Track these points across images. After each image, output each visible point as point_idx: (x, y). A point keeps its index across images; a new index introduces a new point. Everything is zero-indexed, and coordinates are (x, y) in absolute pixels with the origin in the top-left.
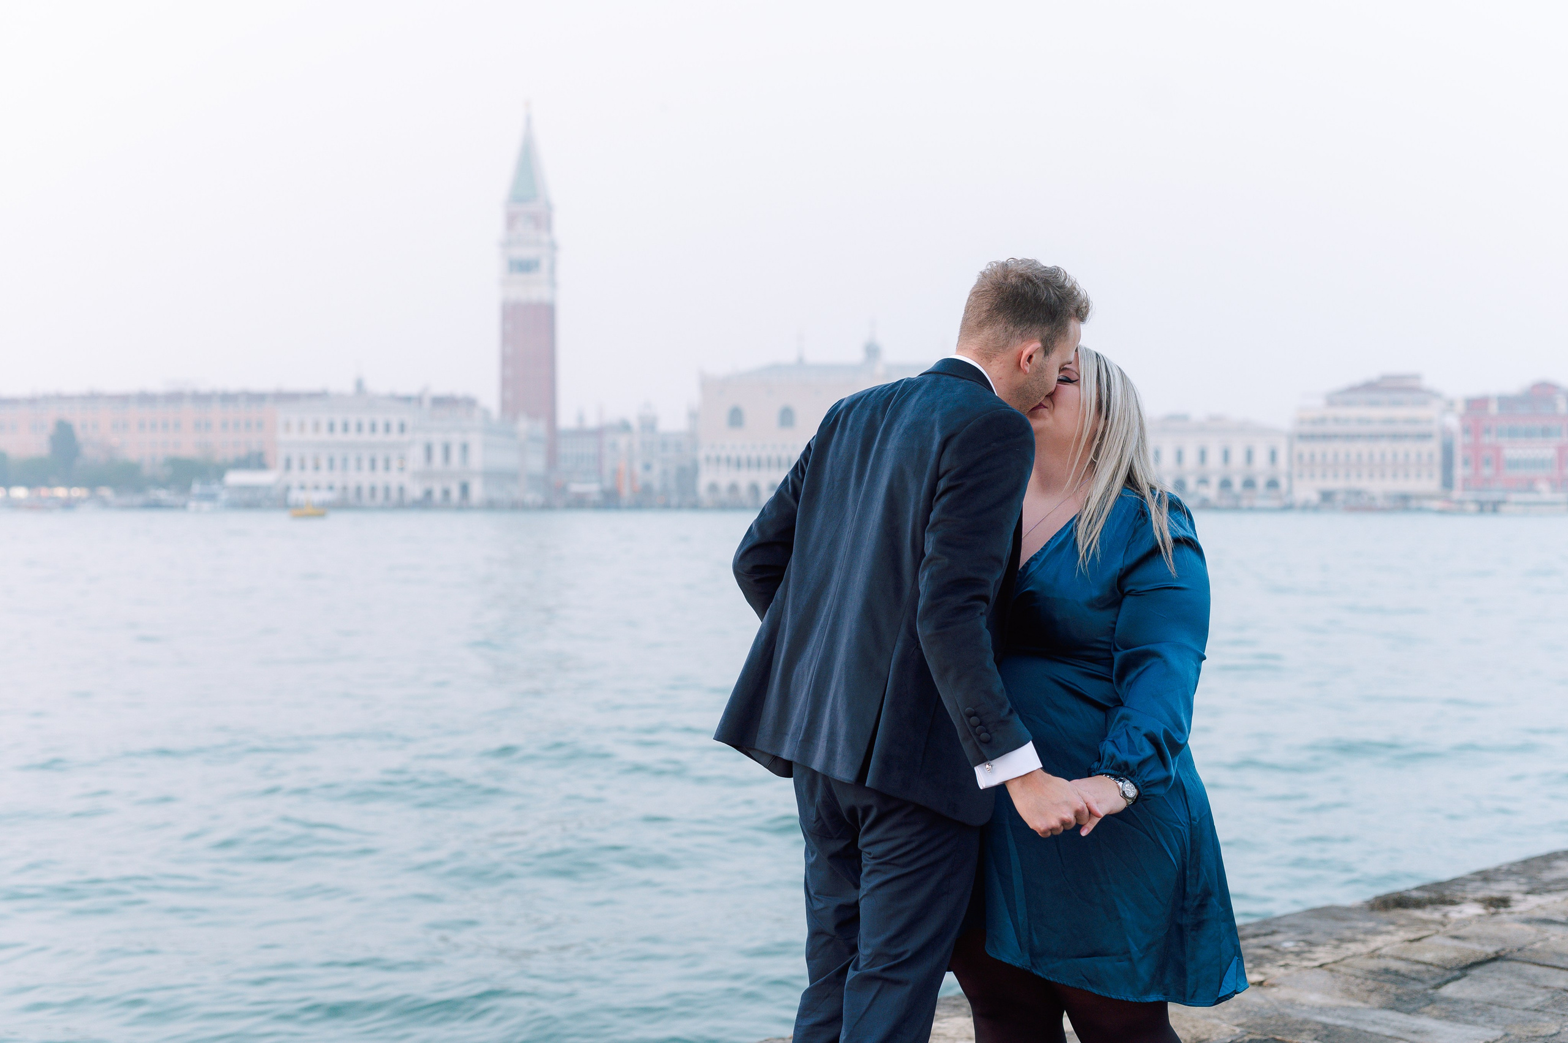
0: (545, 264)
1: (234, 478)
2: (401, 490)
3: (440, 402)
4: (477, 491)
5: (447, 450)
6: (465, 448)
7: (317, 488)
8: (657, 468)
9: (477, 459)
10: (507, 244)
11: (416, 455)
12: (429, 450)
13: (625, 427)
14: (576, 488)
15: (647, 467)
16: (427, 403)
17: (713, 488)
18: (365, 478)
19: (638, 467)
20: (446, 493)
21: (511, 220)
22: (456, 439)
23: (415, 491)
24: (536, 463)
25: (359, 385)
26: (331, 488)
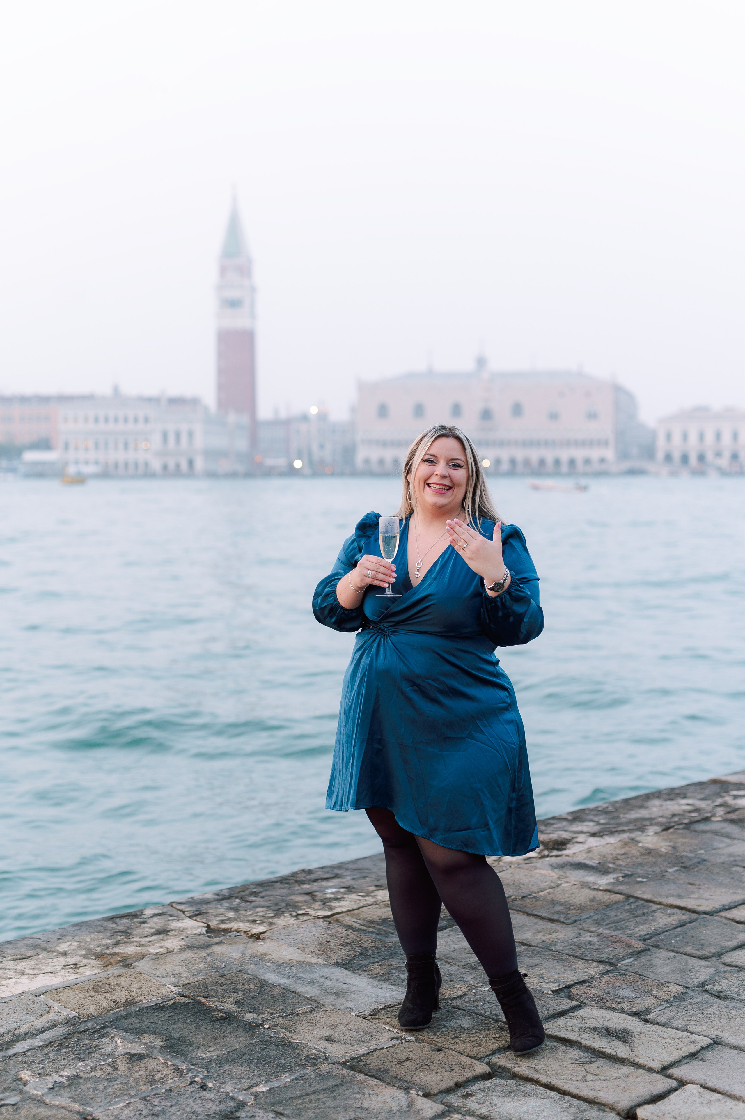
0: (247, 302)
1: (30, 456)
2: (146, 464)
3: (173, 401)
4: (199, 464)
5: (178, 436)
6: (191, 434)
7: (87, 463)
8: (328, 448)
9: (199, 442)
11: (157, 439)
12: (165, 436)
13: (306, 418)
14: (270, 462)
15: (322, 447)
16: (164, 403)
17: (367, 461)
18: (120, 456)
20: (178, 466)
21: (223, 271)
22: (184, 428)
23: (156, 465)
24: (242, 444)
25: (116, 389)
26: (97, 463)
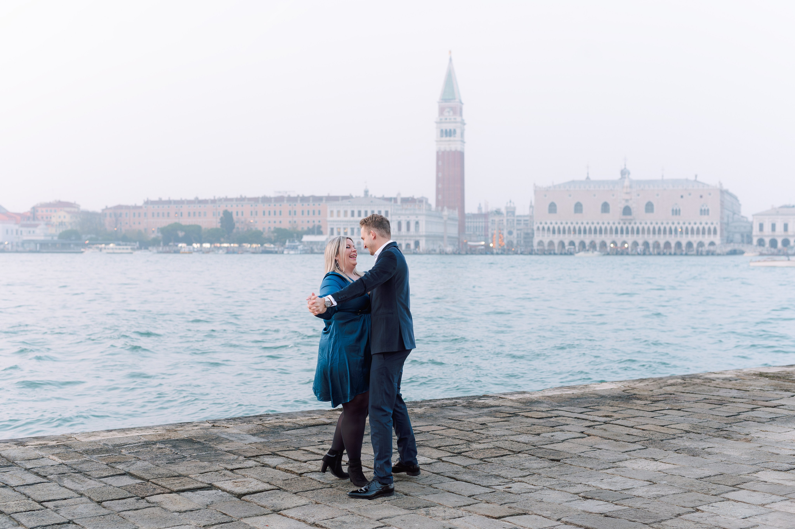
0: (458, 131)
1: (306, 238)
3: (405, 200)
4: (423, 244)
5: (408, 224)
6: (417, 223)
8: (515, 233)
9: (423, 229)
10: (439, 122)
12: (400, 224)
13: (498, 212)
14: (471, 243)
15: (510, 233)
16: (399, 201)
17: (541, 243)
19: (505, 233)
21: (442, 111)
22: (413, 219)
24: (453, 231)
25: (366, 192)
